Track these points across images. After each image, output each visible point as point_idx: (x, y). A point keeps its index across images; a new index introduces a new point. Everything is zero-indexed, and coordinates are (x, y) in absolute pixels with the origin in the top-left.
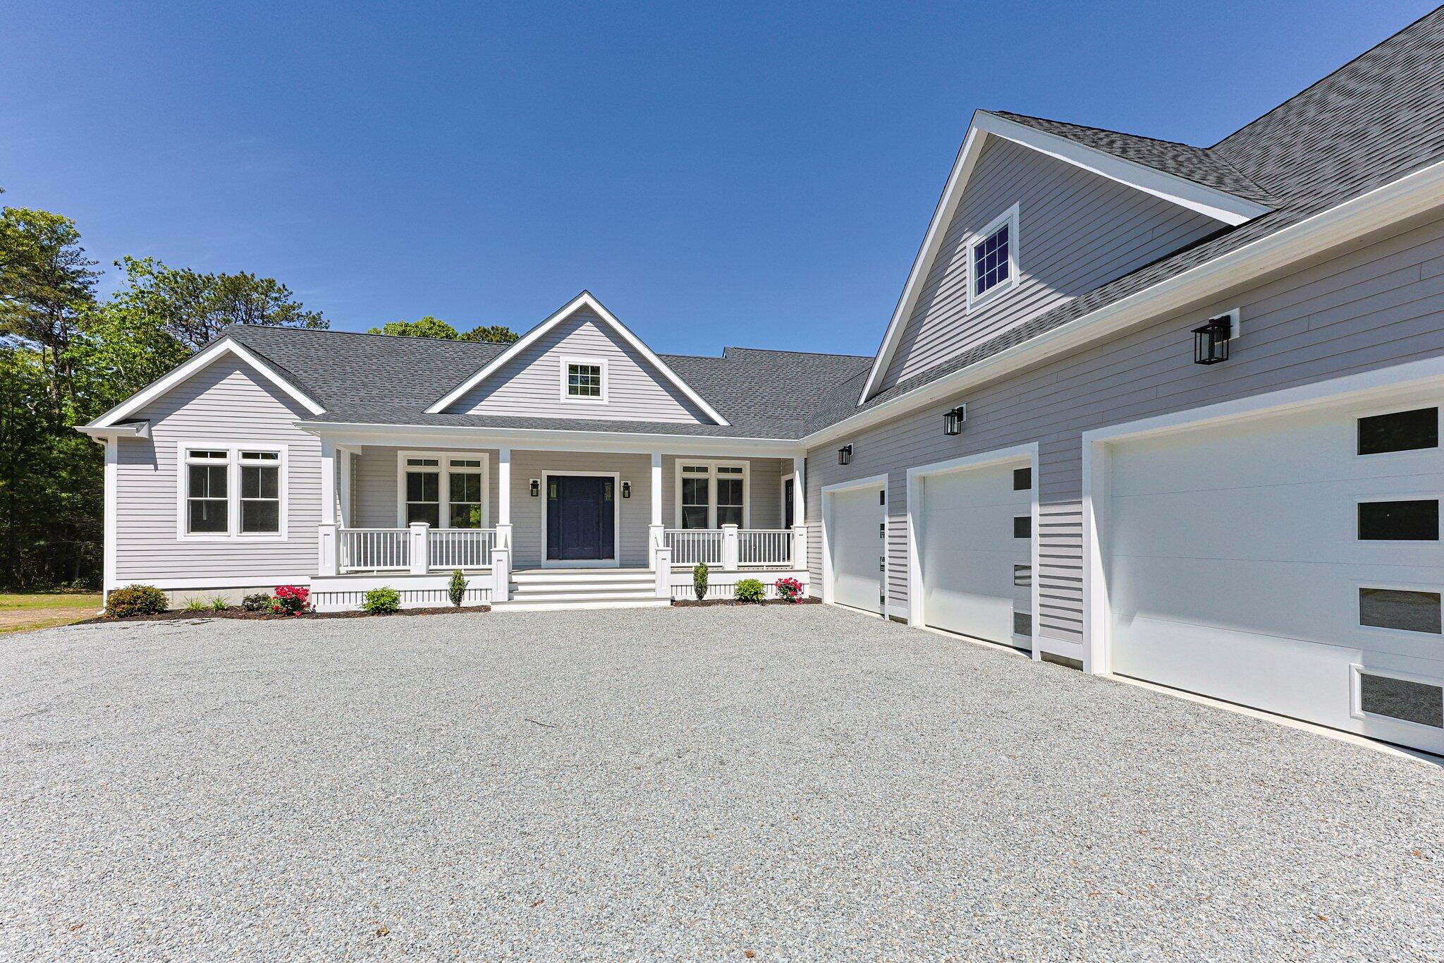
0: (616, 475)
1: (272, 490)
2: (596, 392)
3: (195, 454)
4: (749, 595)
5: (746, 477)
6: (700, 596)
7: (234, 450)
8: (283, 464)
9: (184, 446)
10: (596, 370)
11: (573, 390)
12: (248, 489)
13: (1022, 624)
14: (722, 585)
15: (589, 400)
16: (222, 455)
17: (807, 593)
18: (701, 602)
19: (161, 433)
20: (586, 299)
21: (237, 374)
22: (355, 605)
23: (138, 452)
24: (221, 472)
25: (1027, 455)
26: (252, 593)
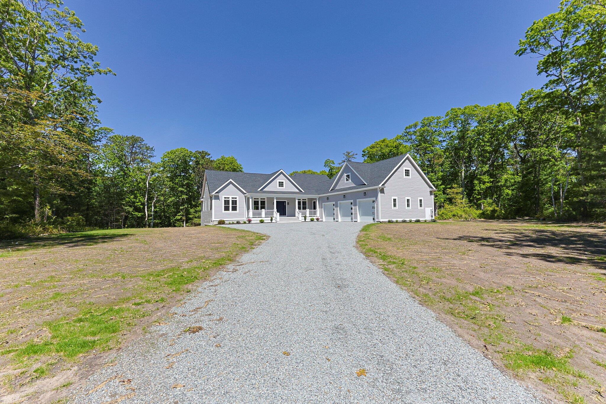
0: (286, 201)
1: (236, 204)
2: (283, 186)
3: (225, 198)
4: (312, 220)
5: (307, 201)
6: (305, 220)
7: (231, 197)
8: (237, 199)
9: (223, 197)
10: (283, 182)
11: (279, 186)
12: (233, 204)
13: (352, 219)
14: (308, 219)
15: (282, 188)
16: (229, 198)
17: (320, 220)
18: (305, 221)
19: (220, 195)
20: (282, 170)
21: (231, 185)
22: (259, 222)
23: (217, 198)
24: (229, 201)
25: (352, 201)
26: (237, 221)
